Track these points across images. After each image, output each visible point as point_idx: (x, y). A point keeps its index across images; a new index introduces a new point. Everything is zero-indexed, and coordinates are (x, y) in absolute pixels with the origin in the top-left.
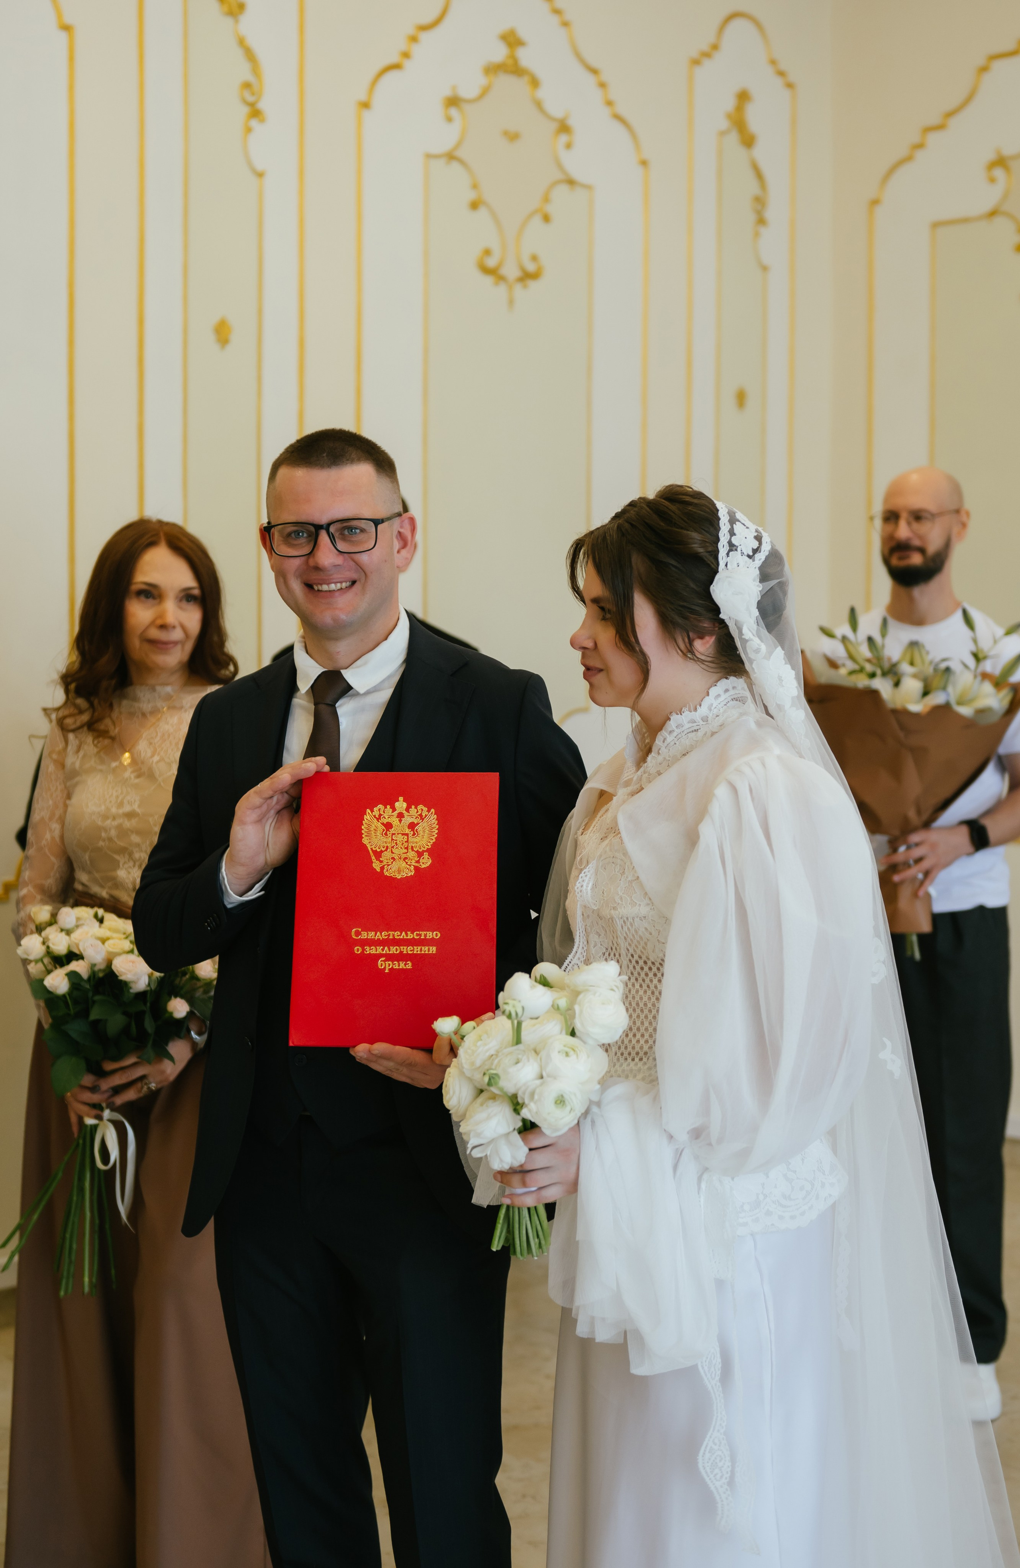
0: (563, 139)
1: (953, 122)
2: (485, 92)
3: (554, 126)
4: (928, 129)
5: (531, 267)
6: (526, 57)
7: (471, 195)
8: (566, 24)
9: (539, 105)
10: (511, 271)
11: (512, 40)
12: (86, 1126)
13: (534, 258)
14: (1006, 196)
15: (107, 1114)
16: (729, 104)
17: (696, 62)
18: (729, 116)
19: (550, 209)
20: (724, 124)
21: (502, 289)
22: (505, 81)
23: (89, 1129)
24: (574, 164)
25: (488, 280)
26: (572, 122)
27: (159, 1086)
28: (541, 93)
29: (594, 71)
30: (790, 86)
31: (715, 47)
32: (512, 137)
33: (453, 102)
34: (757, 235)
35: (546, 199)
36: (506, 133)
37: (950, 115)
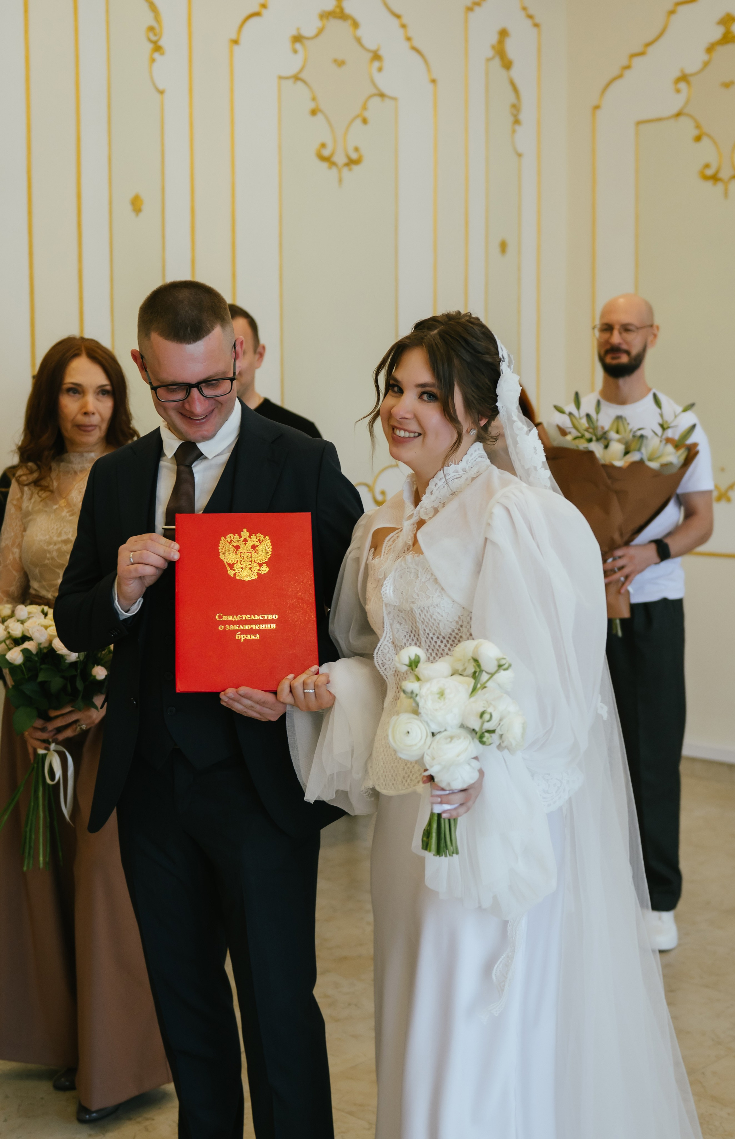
0: (376, 64)
1: (651, 50)
2: (320, 31)
3: (370, 55)
4: (633, 56)
5: (354, 156)
6: (350, 7)
7: (312, 105)
9: (358, 40)
10: (340, 159)
12: (39, 755)
13: (356, 149)
14: (687, 102)
15: (53, 746)
16: (494, 38)
17: (470, 9)
18: (493, 47)
19: (367, 114)
20: (490, 53)
21: (334, 170)
22: (334, 24)
23: (41, 757)
24: (383, 82)
25: (324, 165)
26: (381, 53)
27: (88, 727)
28: (360, 33)
29: (398, 16)
30: (536, 25)
32: (340, 63)
33: (298, 39)
34: (514, 131)
35: (365, 108)
36: (335, 61)
37: (649, 45)
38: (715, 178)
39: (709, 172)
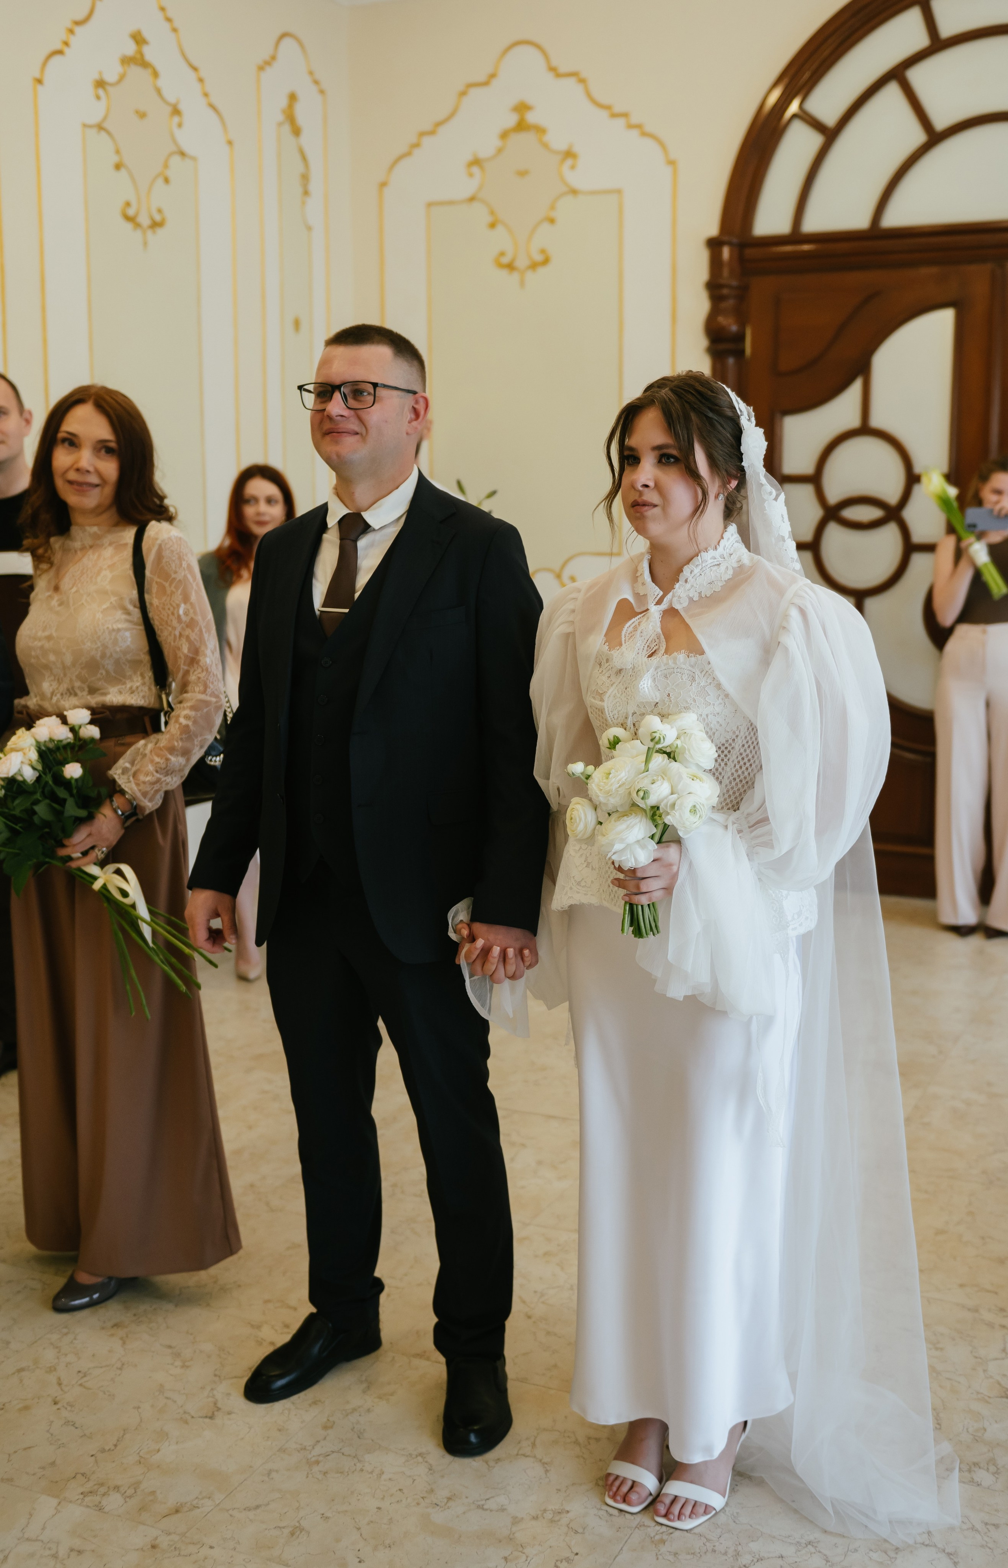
0: (176, 119)
1: (442, 130)
2: (122, 78)
3: (169, 109)
4: (422, 134)
5: (158, 218)
6: (149, 53)
7: (115, 159)
8: (175, 30)
9: (159, 91)
10: (144, 221)
11: (139, 39)
13: (160, 211)
14: (481, 187)
16: (284, 102)
17: (261, 68)
18: (284, 112)
19: (169, 173)
20: (280, 117)
21: (139, 233)
22: (135, 71)
24: (185, 139)
25: (129, 226)
26: (182, 107)
28: (160, 83)
29: (195, 69)
30: (322, 92)
31: (274, 58)
32: (142, 115)
33: (100, 84)
34: (304, 203)
35: (166, 166)
36: (137, 112)
37: (439, 124)
38: (510, 267)
39: (505, 260)
